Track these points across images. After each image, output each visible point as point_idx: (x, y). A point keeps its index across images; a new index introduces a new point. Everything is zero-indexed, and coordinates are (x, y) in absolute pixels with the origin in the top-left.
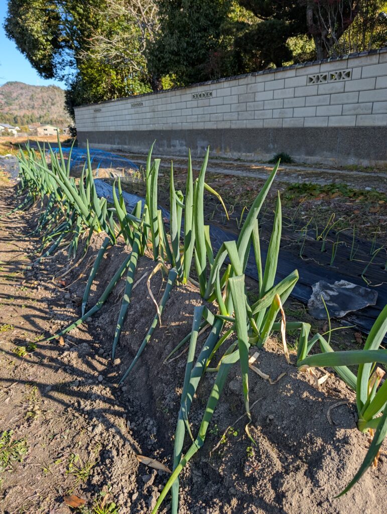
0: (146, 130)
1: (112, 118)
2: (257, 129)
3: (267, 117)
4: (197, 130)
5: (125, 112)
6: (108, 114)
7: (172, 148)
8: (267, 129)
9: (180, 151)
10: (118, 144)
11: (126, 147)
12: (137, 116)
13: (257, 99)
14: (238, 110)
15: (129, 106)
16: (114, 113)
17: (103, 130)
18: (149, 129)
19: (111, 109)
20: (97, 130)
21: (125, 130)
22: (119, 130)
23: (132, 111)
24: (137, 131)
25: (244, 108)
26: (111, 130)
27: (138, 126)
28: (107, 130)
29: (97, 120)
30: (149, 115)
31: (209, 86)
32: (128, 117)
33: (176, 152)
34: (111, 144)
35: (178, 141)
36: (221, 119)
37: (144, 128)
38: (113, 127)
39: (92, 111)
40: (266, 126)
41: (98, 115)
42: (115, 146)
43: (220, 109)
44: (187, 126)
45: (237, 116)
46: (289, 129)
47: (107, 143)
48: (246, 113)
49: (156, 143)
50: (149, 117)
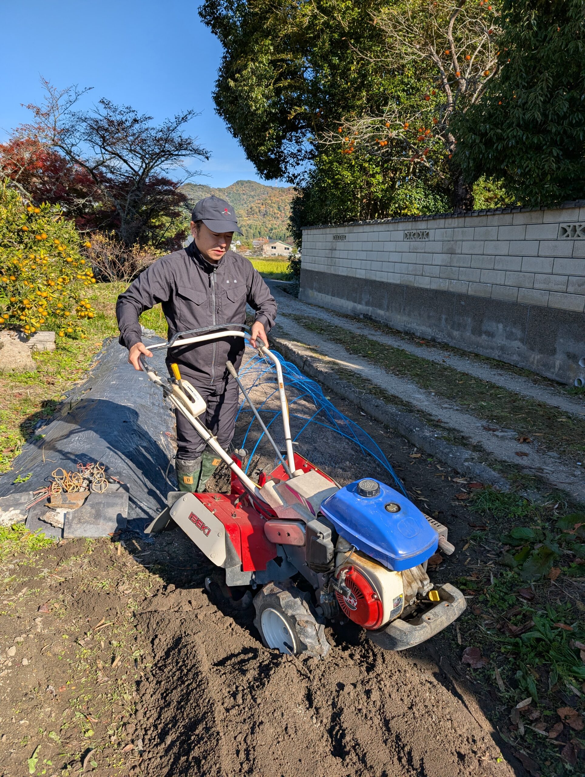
0: (428, 287)
1: (363, 255)
5: (390, 246)
6: (357, 246)
7: (484, 336)
10: (367, 304)
11: (381, 312)
12: (412, 257)
15: (400, 235)
16: (368, 246)
17: (344, 274)
18: (434, 287)
19: (364, 237)
20: (333, 272)
21: (384, 280)
22: (373, 278)
23: (405, 246)
24: (407, 287)
26: (358, 276)
27: (411, 278)
28: (350, 275)
29: (337, 254)
30: (439, 259)
32: (395, 257)
33: (492, 348)
34: (355, 302)
35: (501, 326)
37: (425, 283)
38: (363, 272)
39: (330, 238)
41: (340, 245)
42: (361, 308)
44: (531, 297)
47: (347, 299)
49: (446, 320)
50: (439, 264)
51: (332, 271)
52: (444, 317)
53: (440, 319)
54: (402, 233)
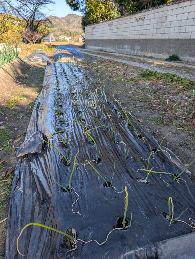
1: (99, 32)
2: (165, 40)
3: (171, 32)
4: (136, 40)
5: (105, 29)
6: (98, 30)
7: (124, 49)
8: (170, 39)
9: (127, 51)
10: (101, 47)
11: (104, 48)
12: (110, 31)
13: (167, 21)
14: (157, 28)
16: (100, 30)
17: (95, 39)
18: (115, 39)
19: (100, 27)
21: (104, 39)
23: (108, 28)
24: (109, 40)
25: (160, 26)
26: (99, 39)
27: (110, 37)
28: (97, 39)
29: (94, 33)
30: (115, 31)
31: (144, 13)
32: (106, 32)
33: (125, 52)
34: (98, 47)
35: (126, 46)
36: (148, 33)
37: (113, 38)
38: (100, 37)
39: (92, 28)
40: (170, 37)
41: (94, 30)
42: (100, 48)
43: (148, 27)
44: (131, 37)
45: (156, 31)
46: (182, 40)
47: (97, 46)
48: (161, 30)
49: (117, 47)
50: (115, 32)
51: (93, 39)
52: (116, 46)
53: (116, 47)
54: (107, 25)
